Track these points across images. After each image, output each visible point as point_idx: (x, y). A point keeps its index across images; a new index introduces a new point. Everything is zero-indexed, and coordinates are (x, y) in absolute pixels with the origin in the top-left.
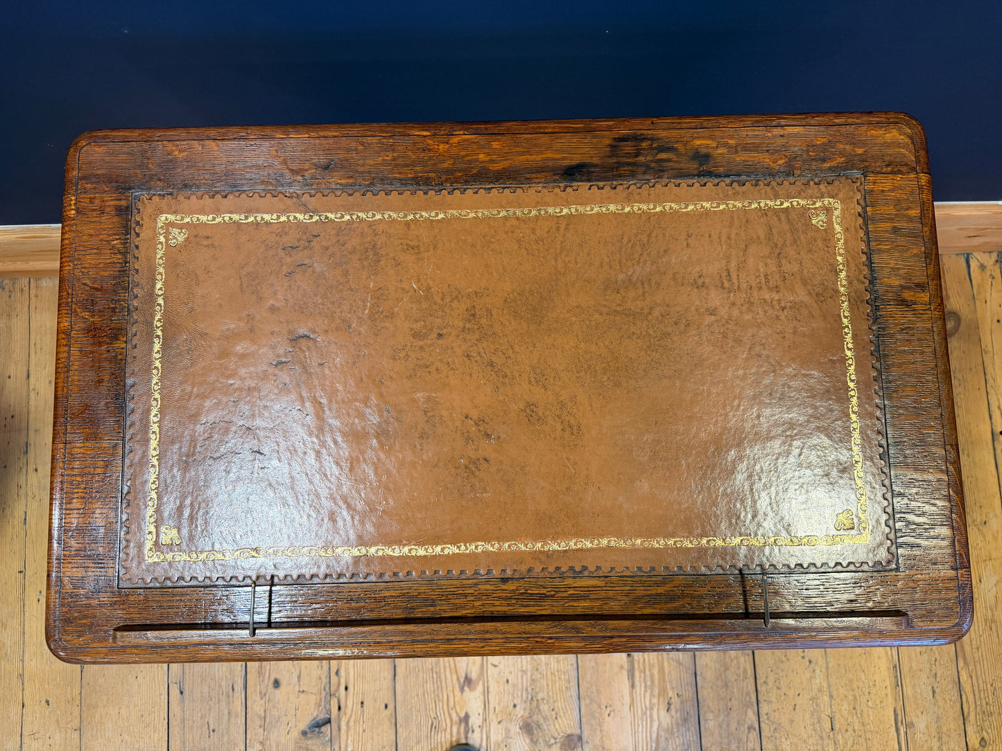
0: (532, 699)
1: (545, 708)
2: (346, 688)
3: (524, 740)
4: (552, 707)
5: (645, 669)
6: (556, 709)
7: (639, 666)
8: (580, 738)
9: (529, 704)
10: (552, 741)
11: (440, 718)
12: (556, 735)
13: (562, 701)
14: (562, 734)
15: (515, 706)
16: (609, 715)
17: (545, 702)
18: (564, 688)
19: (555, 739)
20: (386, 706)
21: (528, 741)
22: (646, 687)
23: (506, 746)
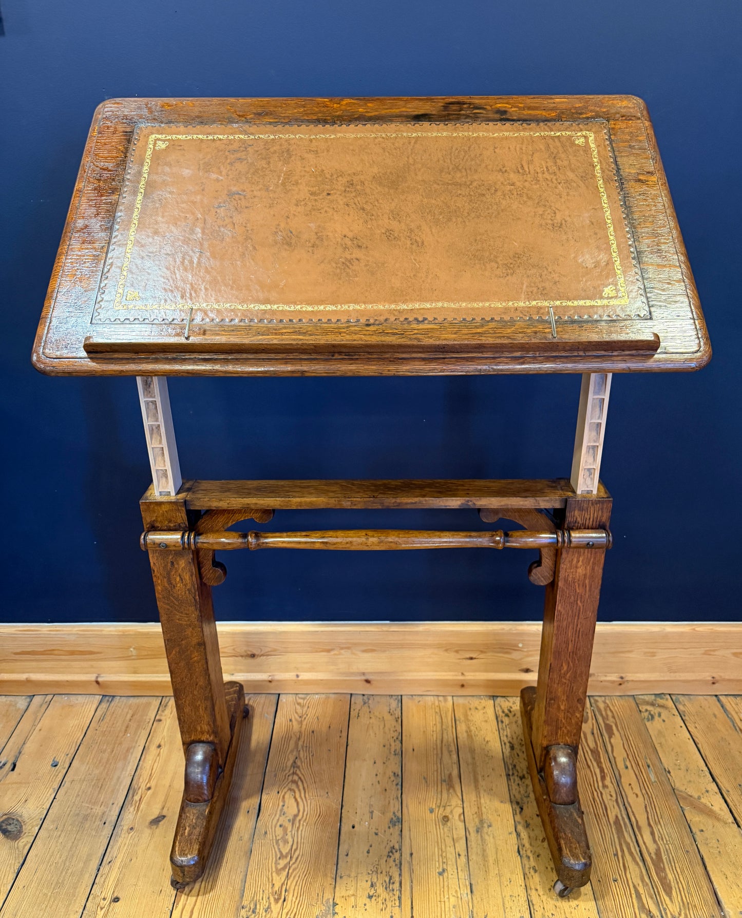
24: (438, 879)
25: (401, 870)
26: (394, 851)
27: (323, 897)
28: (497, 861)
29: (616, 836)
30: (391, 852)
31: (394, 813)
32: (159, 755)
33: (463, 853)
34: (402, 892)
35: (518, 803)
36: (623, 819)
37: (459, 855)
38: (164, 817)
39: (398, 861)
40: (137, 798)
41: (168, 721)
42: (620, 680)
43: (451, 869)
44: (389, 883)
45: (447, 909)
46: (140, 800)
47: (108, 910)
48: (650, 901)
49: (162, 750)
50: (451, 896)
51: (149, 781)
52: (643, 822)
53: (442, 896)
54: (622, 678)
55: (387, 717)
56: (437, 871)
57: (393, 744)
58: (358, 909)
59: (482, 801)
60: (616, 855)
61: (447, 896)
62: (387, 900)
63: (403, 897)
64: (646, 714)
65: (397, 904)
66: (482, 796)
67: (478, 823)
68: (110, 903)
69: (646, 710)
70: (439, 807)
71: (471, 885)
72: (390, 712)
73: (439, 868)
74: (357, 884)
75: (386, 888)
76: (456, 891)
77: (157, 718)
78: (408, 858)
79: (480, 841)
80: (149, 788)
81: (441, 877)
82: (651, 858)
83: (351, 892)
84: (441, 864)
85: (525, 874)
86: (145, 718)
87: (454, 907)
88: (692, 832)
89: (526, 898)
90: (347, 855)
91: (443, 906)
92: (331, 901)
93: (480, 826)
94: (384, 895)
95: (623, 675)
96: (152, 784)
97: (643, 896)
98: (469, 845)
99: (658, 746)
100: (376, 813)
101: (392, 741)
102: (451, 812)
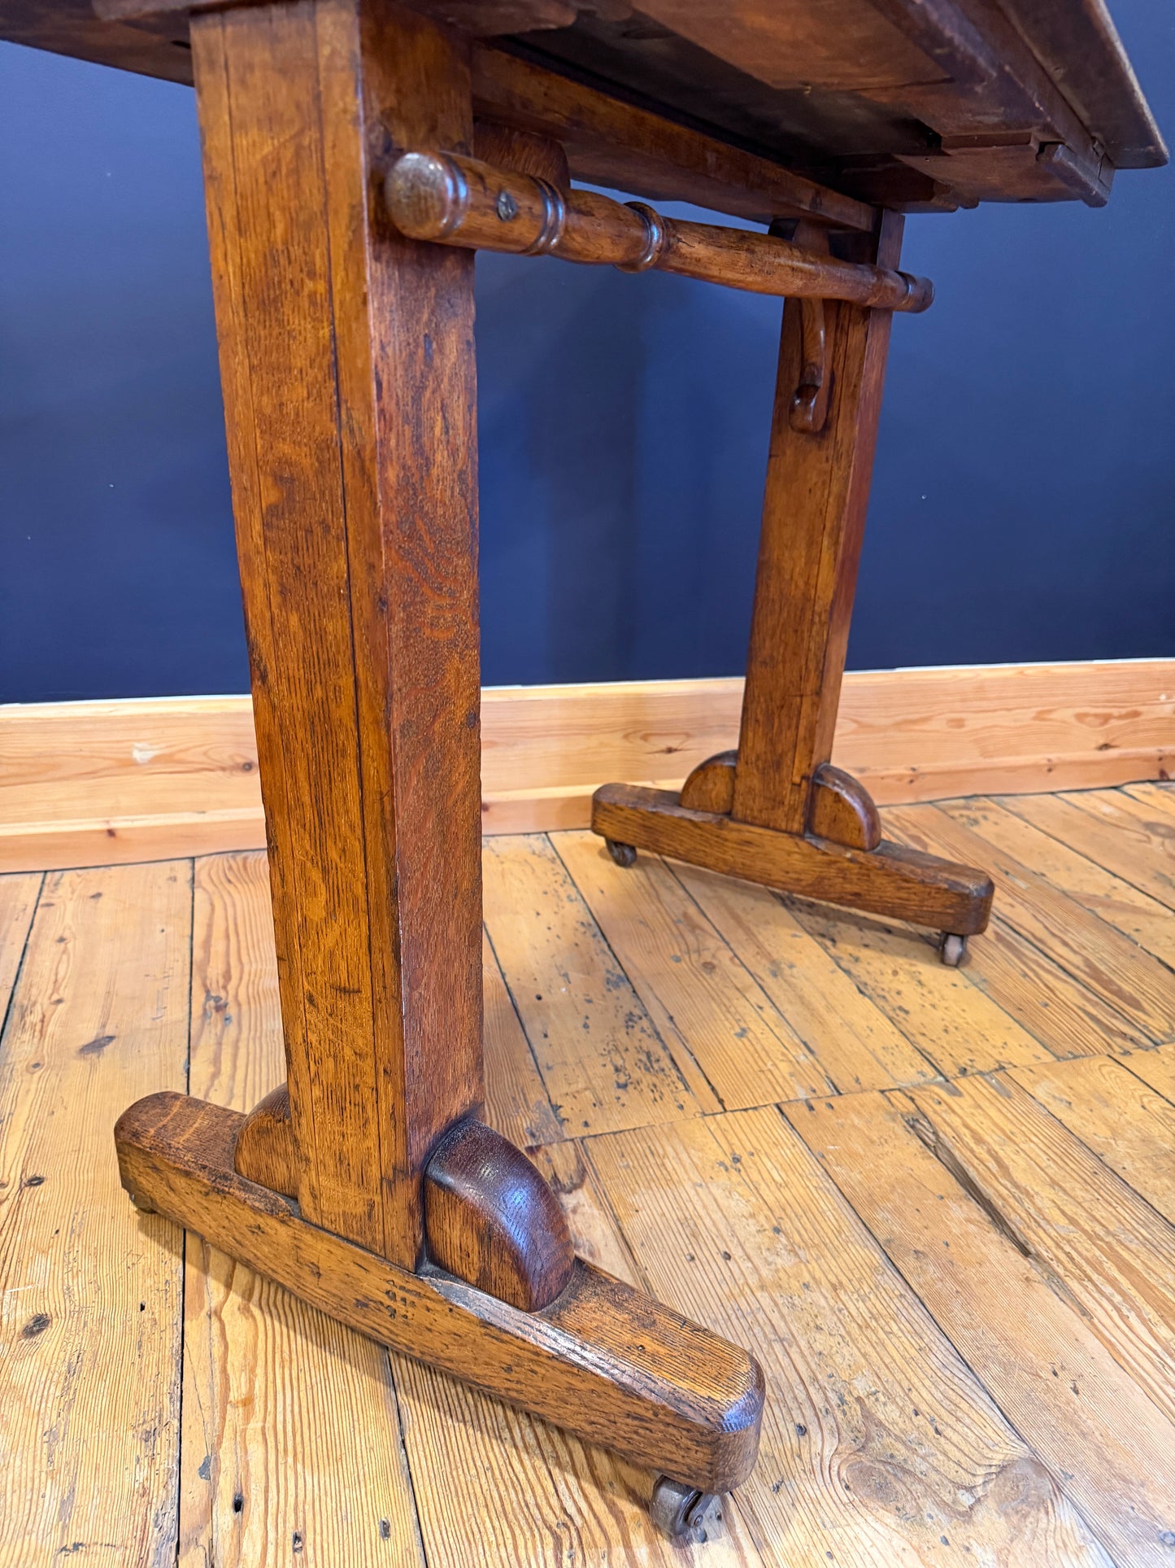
0: (843, 1401)
1: (887, 1413)
2: (238, 1506)
3: (878, 1520)
4: (910, 1409)
5: (1084, 1272)
6: (924, 1407)
7: (1066, 1269)
8: (1039, 1467)
9: (840, 1416)
10: (966, 1499)
11: (578, 1520)
12: (967, 1480)
13: (927, 1383)
14: (981, 1471)
15: (802, 1430)
16: (1077, 1392)
17: (882, 1399)
18: (913, 1352)
19: (970, 1489)
20: (386, 1530)
21: (890, 1519)
22: (1118, 1310)
23: (830, 1555)
24: (740, 1043)
25: (662, 1041)
26: (635, 1019)
27: (526, 1100)
28: (830, 1008)
29: (1010, 954)
30: (631, 1020)
31: (608, 971)
32: (65, 951)
33: (766, 1004)
34: (682, 1070)
35: (823, 936)
36: (1008, 934)
37: (761, 1008)
38: (111, 1038)
39: (649, 1031)
40: (34, 1018)
41: (70, 906)
42: (911, 772)
43: (756, 1027)
44: (650, 1062)
45: (780, 1080)
46: (42, 1021)
47: (19, 1202)
48: (1114, 1021)
49: (70, 946)
50: (777, 1062)
51: (55, 990)
52: (1041, 933)
53: (760, 1063)
54: (914, 769)
55: (533, 859)
56: (732, 1032)
57: (561, 890)
58: (606, 1106)
59: (761, 938)
60: (1025, 975)
61: (769, 1063)
62: (658, 1084)
63: (686, 1076)
64: (964, 820)
65: (681, 1086)
66: (755, 932)
67: (768, 965)
68: (21, 1189)
69: (962, 816)
70: (689, 953)
71: (805, 1044)
72: (534, 853)
73: (733, 1028)
74: (586, 1071)
75: (647, 1069)
76: (783, 1054)
77: (42, 901)
78: (668, 1024)
79: (786, 986)
80: (59, 1001)
81: (744, 1040)
82: (1085, 973)
83: (581, 1086)
84: (734, 1023)
85: (891, 1019)
86: (12, 904)
87: (792, 1075)
88: (1123, 934)
89: (911, 1048)
90: (546, 1036)
91: (770, 1076)
92: (545, 1103)
93: (774, 968)
94: (648, 1079)
95: (915, 766)
96: (63, 993)
97: (1100, 1017)
98: (769, 993)
99: (1006, 850)
100: (573, 975)
101: (557, 886)
102: (714, 956)
